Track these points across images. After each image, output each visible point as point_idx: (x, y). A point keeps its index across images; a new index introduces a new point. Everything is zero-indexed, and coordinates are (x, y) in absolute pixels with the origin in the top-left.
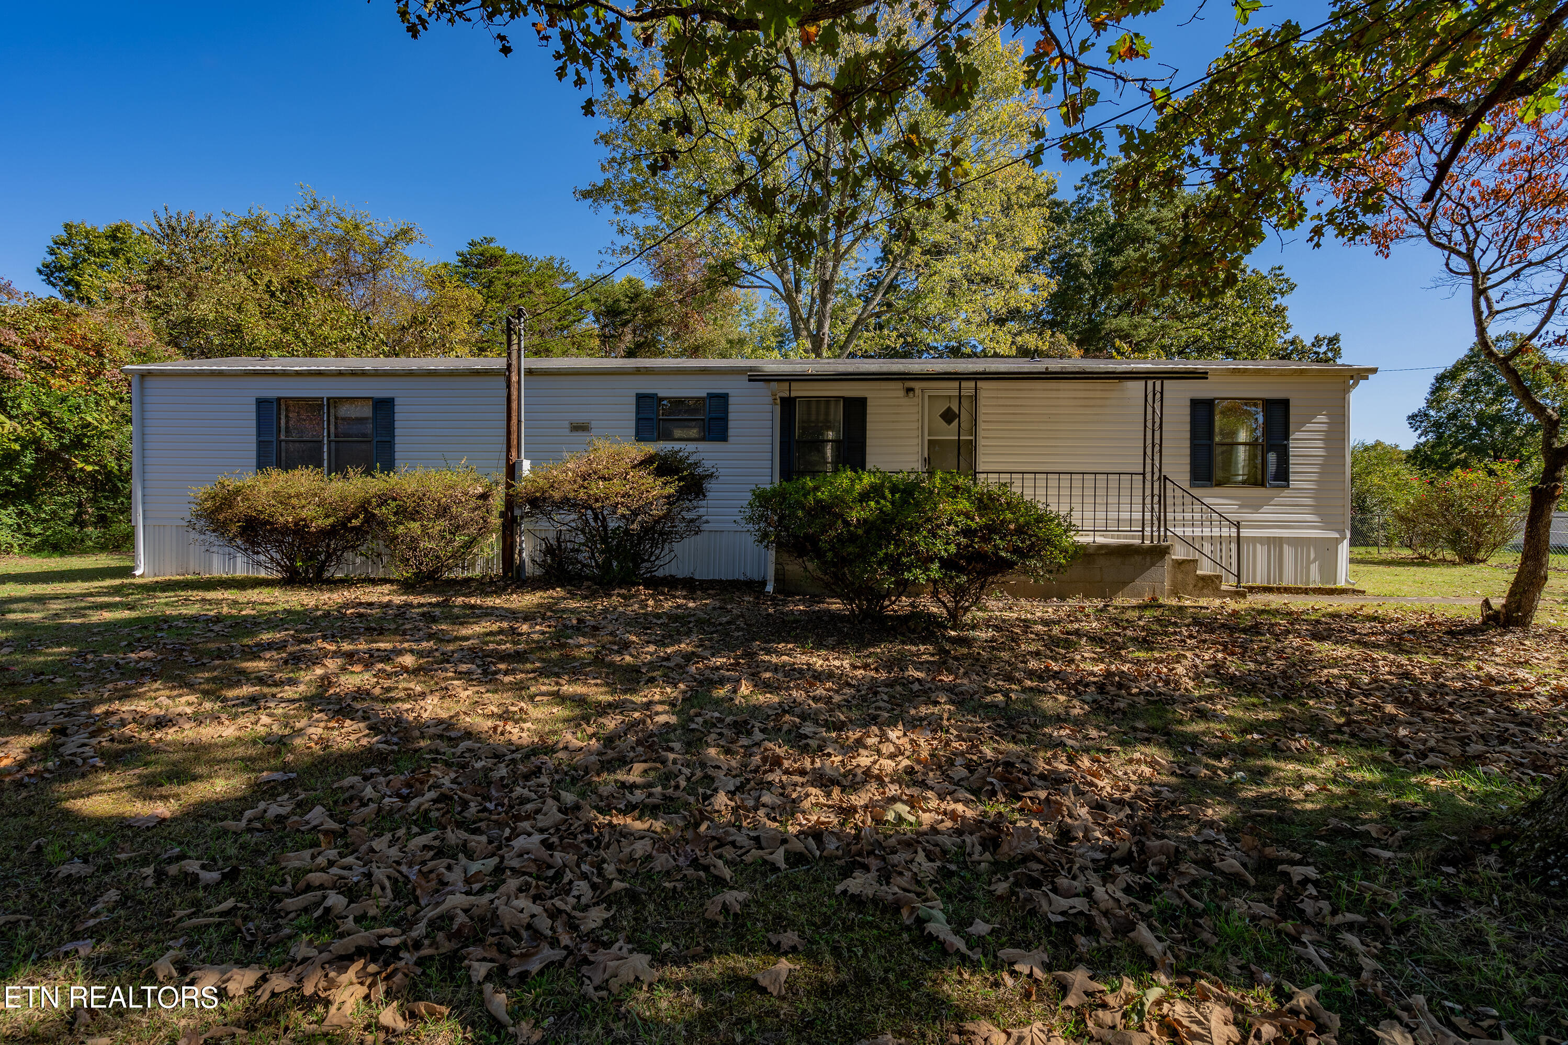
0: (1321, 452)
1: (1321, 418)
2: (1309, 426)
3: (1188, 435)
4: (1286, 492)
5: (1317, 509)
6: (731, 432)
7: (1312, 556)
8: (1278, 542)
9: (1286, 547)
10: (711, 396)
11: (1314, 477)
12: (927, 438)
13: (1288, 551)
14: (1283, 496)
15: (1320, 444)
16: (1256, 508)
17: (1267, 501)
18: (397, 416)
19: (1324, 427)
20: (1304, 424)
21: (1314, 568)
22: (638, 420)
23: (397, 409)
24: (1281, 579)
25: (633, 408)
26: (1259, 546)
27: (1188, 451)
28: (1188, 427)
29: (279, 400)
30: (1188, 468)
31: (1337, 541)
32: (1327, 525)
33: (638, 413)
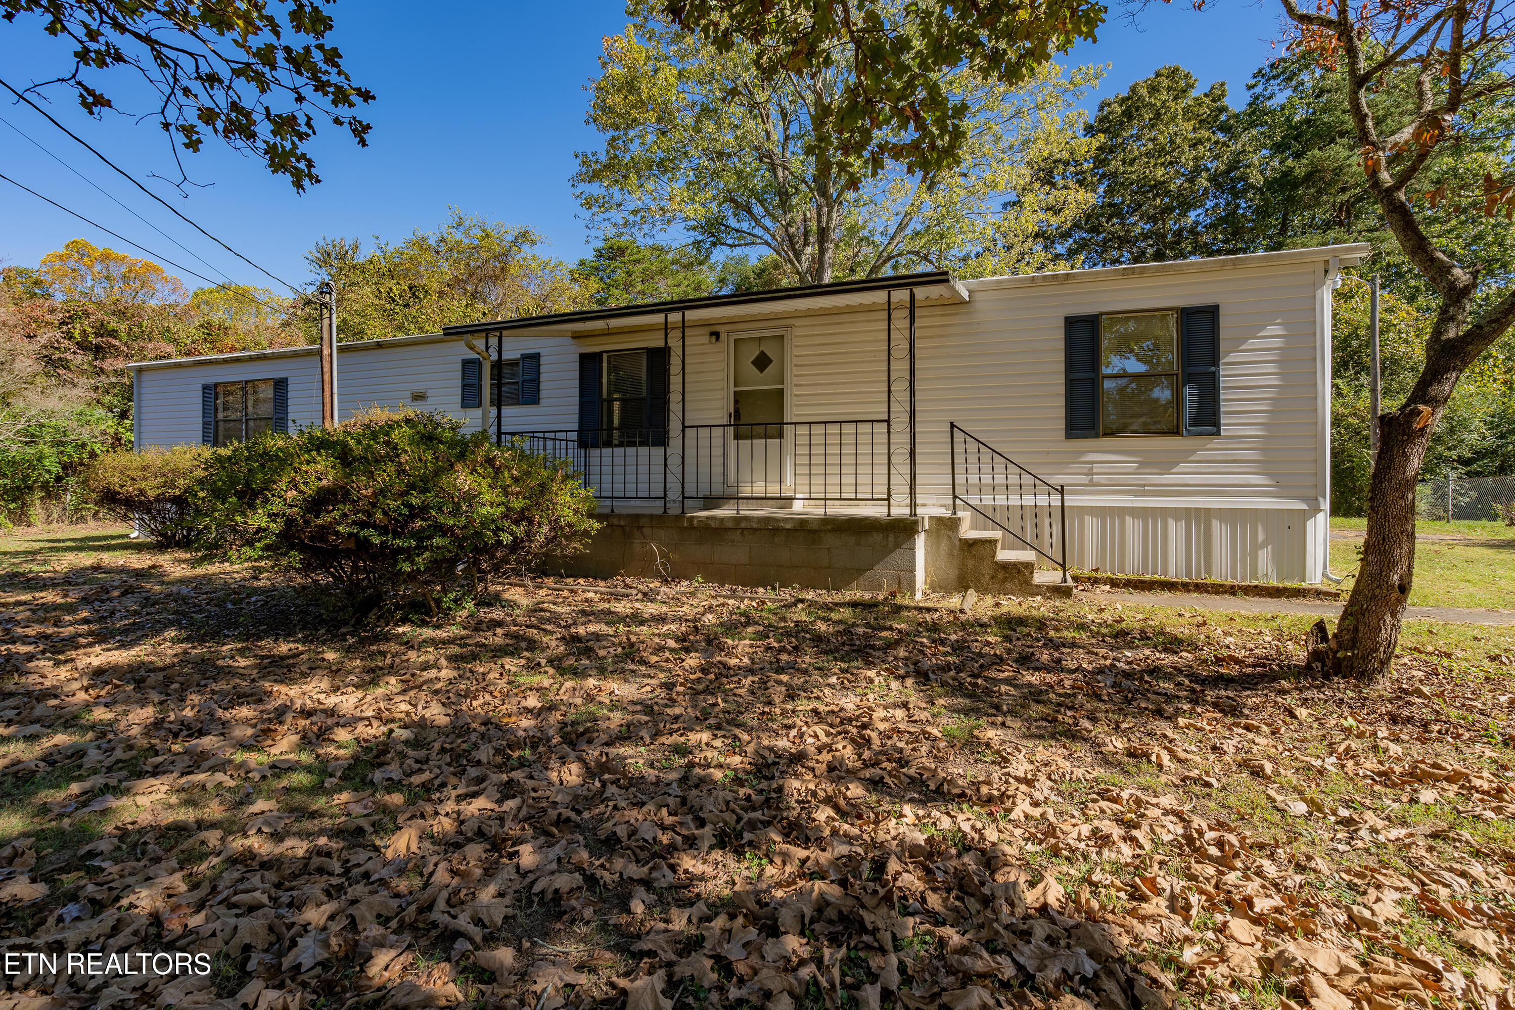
0: (1274, 381)
1: (1274, 329)
2: (1252, 343)
3: (1062, 367)
4: (1215, 442)
5: (1264, 467)
6: (543, 394)
7: (1261, 537)
8: (1204, 516)
9: (1216, 524)
10: (525, 357)
11: (1262, 418)
12: (732, 389)
13: (1220, 531)
14: (1208, 448)
15: (1271, 368)
16: (1167, 466)
17: (1184, 456)
18: (290, 395)
19: (1278, 343)
20: (1245, 340)
21: (1264, 556)
22: (464, 386)
23: (290, 388)
24: (1209, 571)
25: (459, 375)
26: (1171, 523)
27: (1062, 390)
28: (1061, 357)
29: (216, 385)
30: (1062, 412)
31: (1305, 516)
32: (1282, 489)
33: (463, 379)
